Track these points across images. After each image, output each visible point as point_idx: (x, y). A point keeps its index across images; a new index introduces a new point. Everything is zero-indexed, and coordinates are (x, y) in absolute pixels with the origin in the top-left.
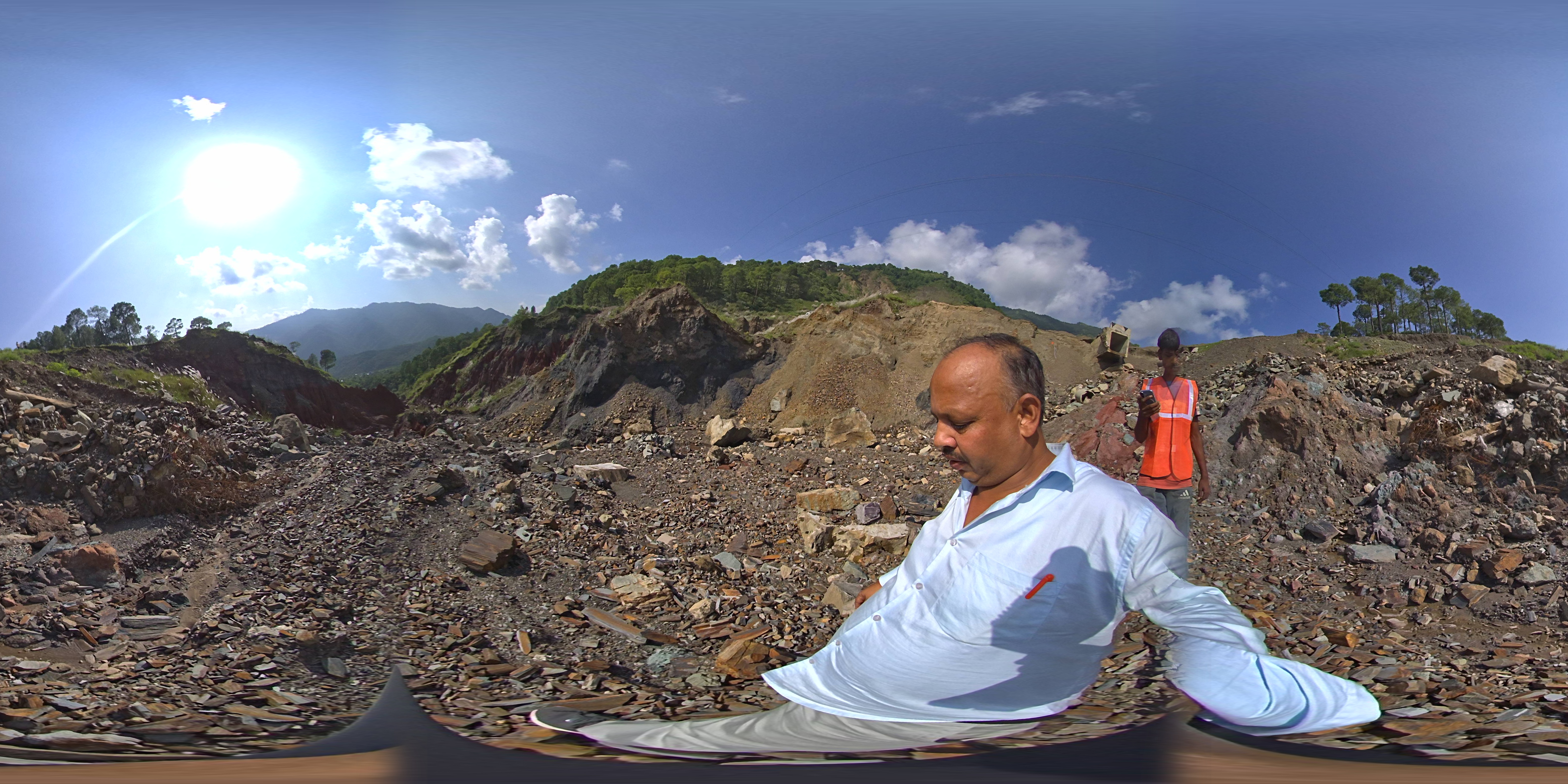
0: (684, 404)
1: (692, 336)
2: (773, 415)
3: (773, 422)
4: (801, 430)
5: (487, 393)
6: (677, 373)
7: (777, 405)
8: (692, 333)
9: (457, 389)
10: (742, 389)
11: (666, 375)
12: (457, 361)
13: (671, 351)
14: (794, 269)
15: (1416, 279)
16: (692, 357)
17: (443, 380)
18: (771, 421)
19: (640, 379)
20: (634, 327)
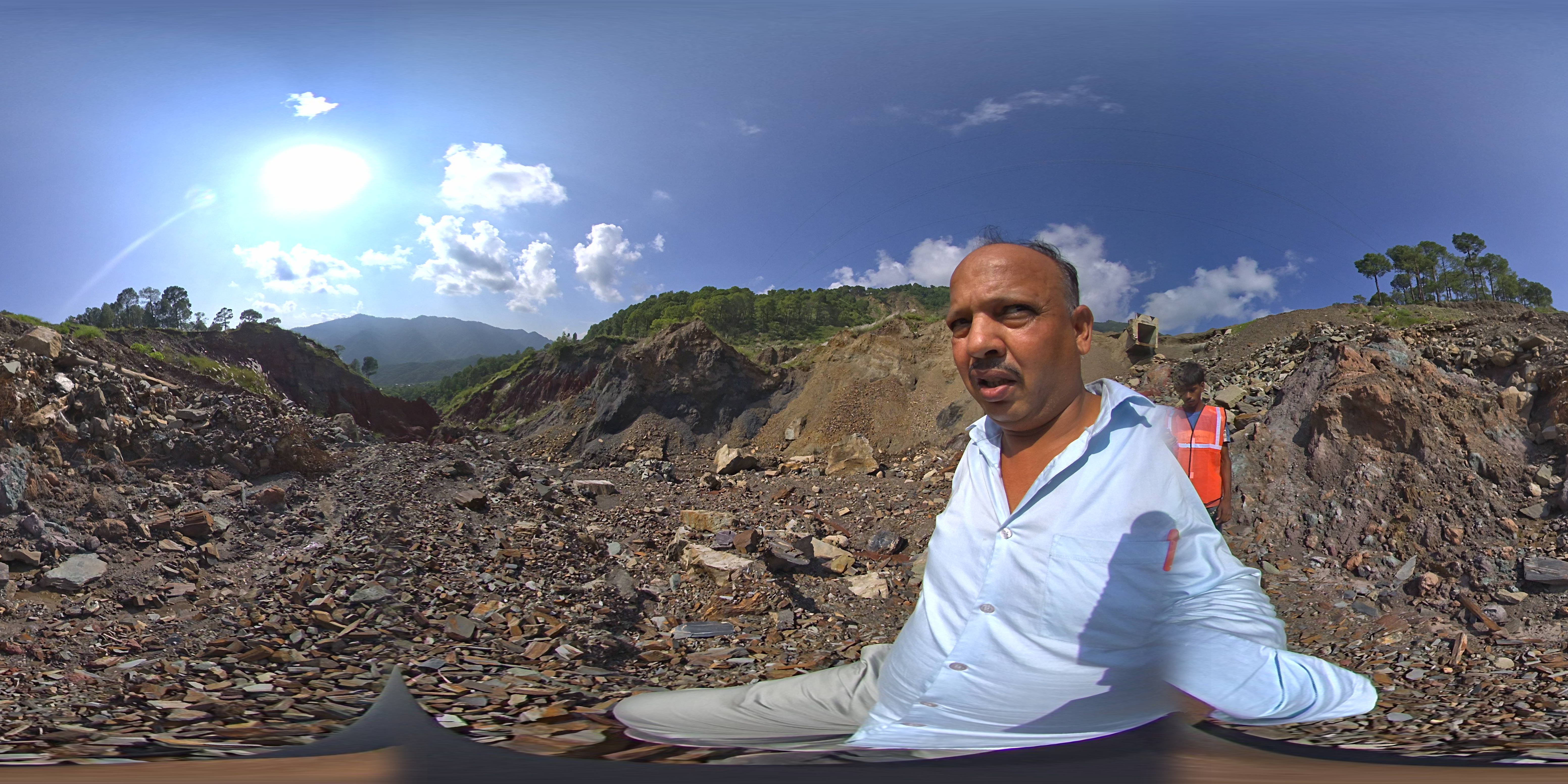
0: (700, 434)
1: (709, 369)
2: (786, 443)
3: (785, 451)
4: (811, 458)
5: (521, 416)
6: (692, 404)
7: (791, 434)
8: (708, 365)
9: (493, 409)
10: (758, 419)
11: (682, 406)
12: (495, 382)
13: (687, 383)
14: (824, 296)
15: (1461, 247)
16: (708, 389)
17: (480, 399)
18: (782, 450)
19: (658, 410)
20: (654, 360)
